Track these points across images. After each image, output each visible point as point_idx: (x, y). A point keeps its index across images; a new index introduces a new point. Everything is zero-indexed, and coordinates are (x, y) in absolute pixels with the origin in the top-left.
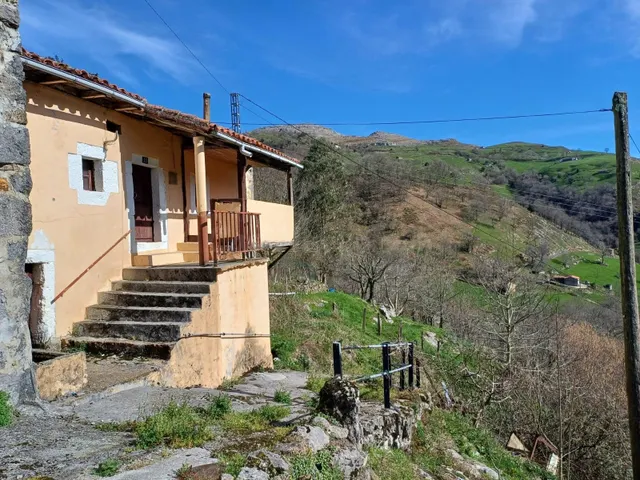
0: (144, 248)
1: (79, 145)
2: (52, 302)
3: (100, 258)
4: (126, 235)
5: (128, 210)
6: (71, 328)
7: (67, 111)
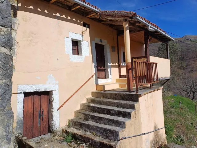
0: (101, 82)
1: (70, 33)
2: (58, 110)
3: (81, 87)
4: (93, 75)
5: (94, 64)
6: (68, 122)
7: (64, 16)
